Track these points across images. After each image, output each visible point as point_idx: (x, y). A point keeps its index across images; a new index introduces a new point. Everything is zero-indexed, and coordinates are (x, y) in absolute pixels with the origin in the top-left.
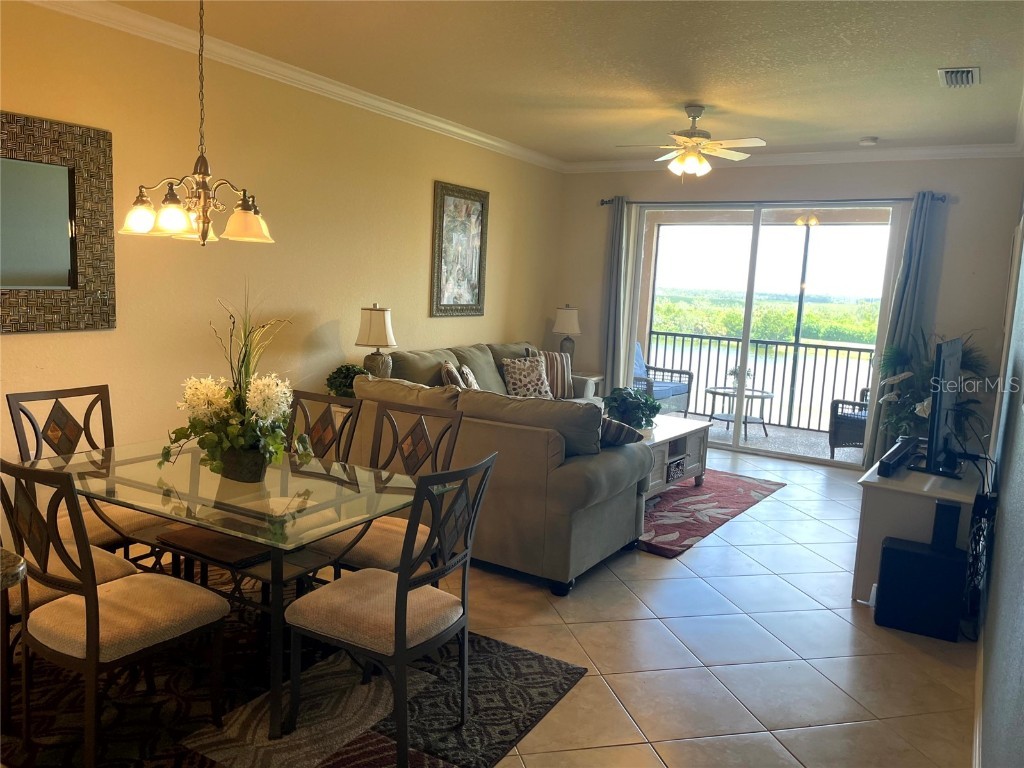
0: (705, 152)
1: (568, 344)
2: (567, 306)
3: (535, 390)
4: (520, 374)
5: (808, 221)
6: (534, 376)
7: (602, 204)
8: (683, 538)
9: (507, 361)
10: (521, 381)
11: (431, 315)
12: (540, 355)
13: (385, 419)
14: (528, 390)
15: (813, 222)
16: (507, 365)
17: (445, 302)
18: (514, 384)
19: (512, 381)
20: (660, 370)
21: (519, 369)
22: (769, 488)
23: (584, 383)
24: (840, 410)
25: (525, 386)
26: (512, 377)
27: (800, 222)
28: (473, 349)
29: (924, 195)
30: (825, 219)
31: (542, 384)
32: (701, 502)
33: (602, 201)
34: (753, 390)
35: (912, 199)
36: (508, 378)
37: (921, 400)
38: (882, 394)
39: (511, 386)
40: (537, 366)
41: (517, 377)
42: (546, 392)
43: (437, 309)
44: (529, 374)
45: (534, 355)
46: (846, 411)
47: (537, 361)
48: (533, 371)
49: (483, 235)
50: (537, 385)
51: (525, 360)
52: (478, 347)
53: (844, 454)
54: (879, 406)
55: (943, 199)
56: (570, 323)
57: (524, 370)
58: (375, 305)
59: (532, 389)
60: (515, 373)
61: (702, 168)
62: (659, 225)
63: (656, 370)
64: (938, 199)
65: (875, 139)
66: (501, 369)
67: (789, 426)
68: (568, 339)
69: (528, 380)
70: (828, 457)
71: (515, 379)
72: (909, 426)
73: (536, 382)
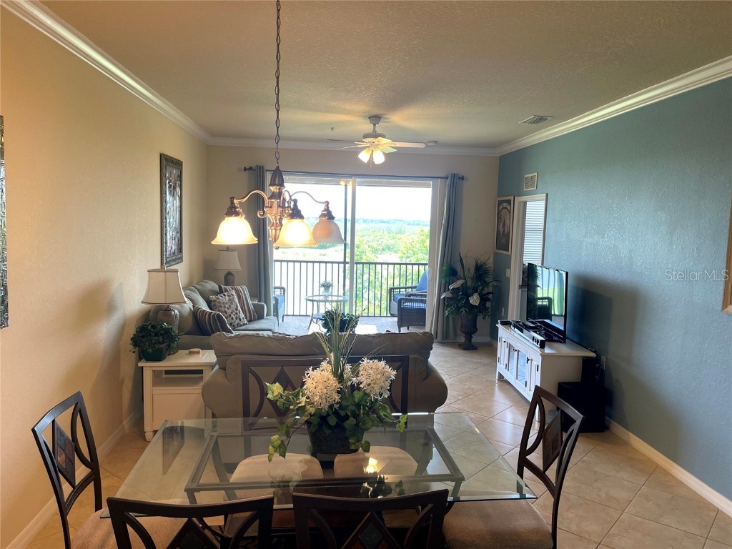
1: (232, 278)
2: (228, 248)
3: (236, 318)
4: (225, 307)
6: (233, 307)
7: (245, 171)
9: (213, 297)
10: (225, 312)
14: (232, 319)
16: (215, 301)
17: (168, 254)
21: (223, 303)
23: (263, 307)
25: (230, 316)
29: (455, 175)
31: (239, 312)
33: (245, 168)
35: (447, 178)
37: (471, 296)
40: (233, 298)
41: (223, 309)
42: (243, 318)
43: (165, 261)
44: (230, 306)
47: (232, 295)
48: (232, 304)
54: (440, 301)
55: (462, 178)
57: (226, 304)
59: (234, 317)
60: (221, 307)
61: (380, 159)
65: (436, 142)
68: (229, 274)
69: (230, 311)
72: (466, 311)
73: (236, 312)
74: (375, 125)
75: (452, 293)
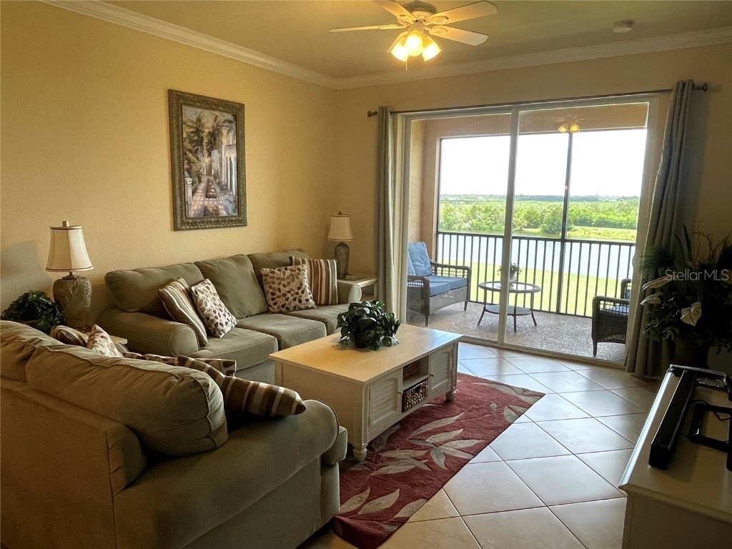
1: (342, 250)
2: (340, 214)
3: (295, 299)
4: (279, 284)
5: (569, 128)
6: (294, 285)
7: (370, 116)
9: (265, 270)
10: (279, 290)
11: (176, 228)
12: (304, 262)
14: (287, 299)
15: (574, 128)
16: (266, 275)
17: (192, 213)
18: (273, 294)
19: (271, 291)
20: (446, 266)
21: (278, 279)
23: (349, 288)
24: (602, 306)
25: (284, 295)
26: (270, 287)
27: (562, 129)
28: (232, 263)
29: (684, 85)
31: (303, 292)
33: (370, 112)
35: (670, 91)
36: (267, 288)
37: (688, 305)
38: (643, 295)
39: (269, 296)
40: (299, 274)
41: (276, 286)
42: (307, 300)
43: (181, 220)
44: (289, 283)
45: (297, 263)
46: (608, 307)
47: (299, 269)
48: (293, 280)
49: (239, 147)
50: (297, 293)
51: (286, 269)
52: (237, 259)
53: (608, 350)
54: (641, 308)
55: (704, 88)
56: (342, 230)
57: (284, 279)
58: (64, 223)
59: (291, 298)
60: (273, 283)
61: (431, 52)
62: (441, 140)
63: (443, 266)
64: (699, 88)
65: (630, 23)
66: (260, 279)
67: (558, 312)
68: (342, 244)
69: (287, 289)
71: (274, 289)
72: (673, 332)
73: (296, 291)
75: (661, 297)
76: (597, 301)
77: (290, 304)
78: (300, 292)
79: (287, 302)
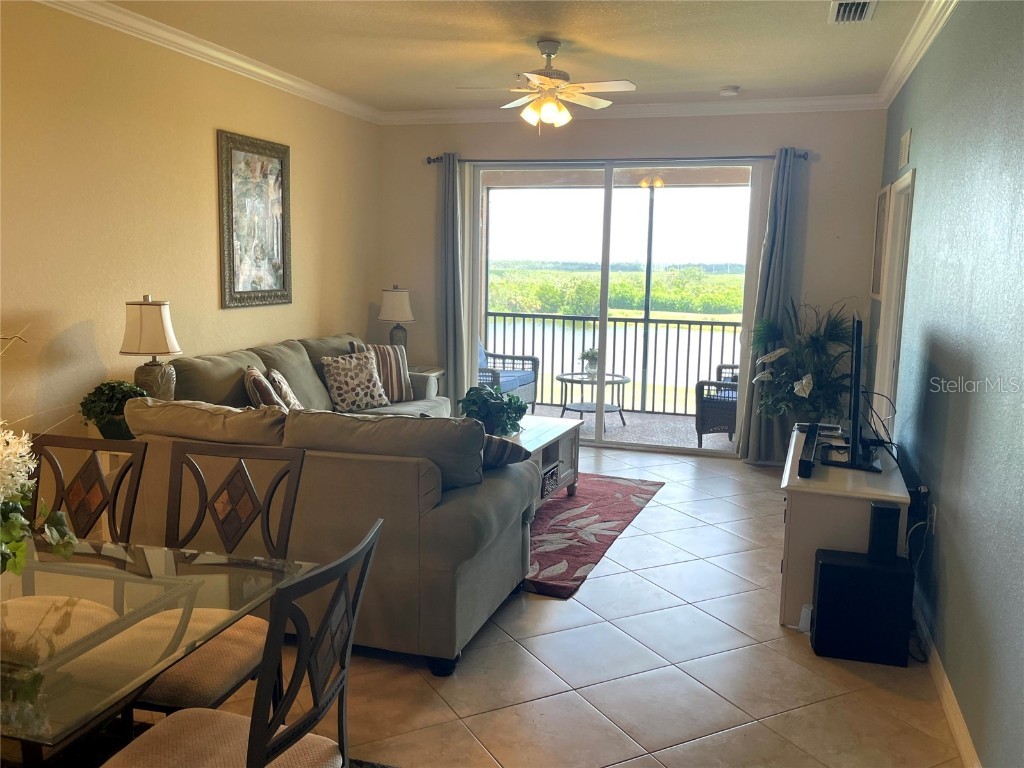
0: (562, 97)
1: (400, 334)
2: (396, 287)
3: (366, 395)
4: (346, 375)
5: (652, 182)
6: (363, 376)
7: (429, 163)
8: (572, 568)
9: (326, 359)
10: (347, 383)
11: (223, 306)
12: (368, 350)
13: (186, 470)
14: (357, 394)
15: (658, 183)
16: (328, 365)
17: (240, 287)
18: (339, 388)
19: (336, 384)
20: (499, 357)
21: (344, 369)
22: (649, 489)
23: (426, 380)
24: (706, 392)
25: (353, 390)
26: (335, 381)
27: (644, 184)
28: (282, 348)
29: (786, 151)
30: (672, 181)
31: (374, 385)
32: (580, 516)
33: (429, 158)
34: (613, 375)
35: (773, 157)
36: (330, 382)
37: (799, 378)
38: (753, 375)
39: (335, 392)
40: (366, 363)
41: (342, 379)
42: (380, 396)
43: (230, 297)
44: (357, 375)
45: (361, 350)
46: (712, 393)
47: (366, 357)
48: (361, 371)
49: (285, 202)
50: (368, 387)
51: (351, 357)
52: (288, 344)
53: (713, 441)
54: (752, 387)
55: (805, 156)
56: (399, 308)
57: (350, 370)
58: (146, 297)
59: (362, 393)
60: (339, 374)
61: (560, 118)
62: (488, 189)
63: (495, 356)
64: (800, 156)
65: (736, 88)
66: (320, 370)
67: (643, 410)
68: (398, 327)
69: (356, 382)
70: (694, 445)
71: (340, 382)
72: (788, 406)
73: (367, 384)
74: (549, 56)
75: (772, 373)
76: (700, 387)
77: (361, 400)
78: (371, 385)
79: (358, 398)
